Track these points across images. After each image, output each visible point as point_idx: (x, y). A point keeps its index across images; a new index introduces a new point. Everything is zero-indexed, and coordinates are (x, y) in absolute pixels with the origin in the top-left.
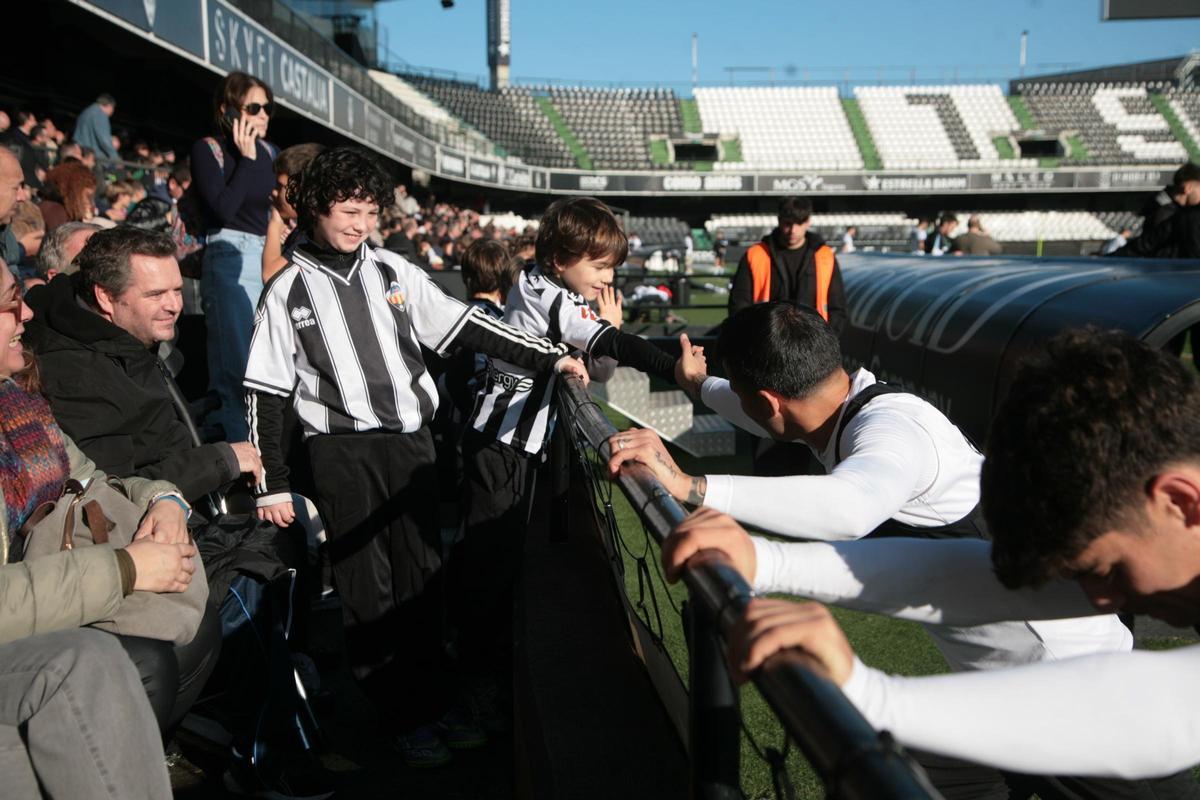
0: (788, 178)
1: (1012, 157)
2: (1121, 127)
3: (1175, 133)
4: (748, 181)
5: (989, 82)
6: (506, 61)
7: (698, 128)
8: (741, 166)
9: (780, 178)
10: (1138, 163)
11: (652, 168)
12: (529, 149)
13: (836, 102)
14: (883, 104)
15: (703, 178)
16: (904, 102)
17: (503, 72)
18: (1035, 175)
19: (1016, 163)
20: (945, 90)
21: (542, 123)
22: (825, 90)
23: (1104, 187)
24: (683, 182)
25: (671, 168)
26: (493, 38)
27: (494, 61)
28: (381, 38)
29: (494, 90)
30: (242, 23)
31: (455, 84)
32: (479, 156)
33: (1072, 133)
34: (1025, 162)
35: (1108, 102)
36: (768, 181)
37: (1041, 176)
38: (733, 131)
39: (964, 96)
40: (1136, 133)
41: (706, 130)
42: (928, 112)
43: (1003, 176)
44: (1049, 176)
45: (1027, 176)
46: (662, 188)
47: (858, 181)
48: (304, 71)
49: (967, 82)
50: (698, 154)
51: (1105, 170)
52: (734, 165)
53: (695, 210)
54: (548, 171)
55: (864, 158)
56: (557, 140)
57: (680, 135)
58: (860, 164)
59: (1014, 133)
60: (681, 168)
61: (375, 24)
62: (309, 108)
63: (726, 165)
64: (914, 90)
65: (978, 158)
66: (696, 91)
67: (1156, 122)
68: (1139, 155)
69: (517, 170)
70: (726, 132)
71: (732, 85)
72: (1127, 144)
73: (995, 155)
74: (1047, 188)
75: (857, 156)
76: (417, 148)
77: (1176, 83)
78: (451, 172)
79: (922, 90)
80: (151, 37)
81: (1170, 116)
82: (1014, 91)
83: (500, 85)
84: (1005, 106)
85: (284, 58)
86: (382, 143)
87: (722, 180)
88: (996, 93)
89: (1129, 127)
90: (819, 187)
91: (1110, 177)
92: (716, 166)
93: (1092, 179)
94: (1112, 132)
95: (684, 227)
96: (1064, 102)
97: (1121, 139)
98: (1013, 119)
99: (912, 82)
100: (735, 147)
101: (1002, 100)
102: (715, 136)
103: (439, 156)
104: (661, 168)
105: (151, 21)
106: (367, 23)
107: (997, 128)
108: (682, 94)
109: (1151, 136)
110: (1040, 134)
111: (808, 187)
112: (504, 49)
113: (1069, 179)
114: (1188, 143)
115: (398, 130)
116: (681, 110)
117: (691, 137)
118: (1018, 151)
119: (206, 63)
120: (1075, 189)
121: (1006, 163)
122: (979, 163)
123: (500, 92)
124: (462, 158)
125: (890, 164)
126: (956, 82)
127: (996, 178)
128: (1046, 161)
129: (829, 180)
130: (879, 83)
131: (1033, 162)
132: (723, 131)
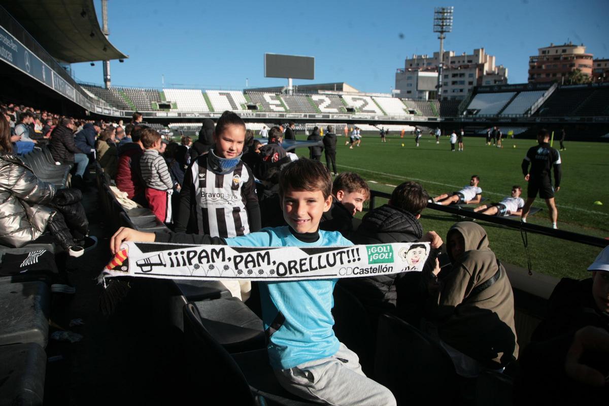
0: (190, 113)
1: (246, 109)
2: (270, 103)
3: (282, 105)
4: (179, 114)
5: (239, 90)
6: (109, 80)
7: (165, 100)
8: (177, 110)
9: (188, 114)
10: (274, 112)
11: (153, 110)
12: (119, 106)
13: (201, 94)
14: (213, 95)
15: (167, 113)
16: (219, 95)
17: (108, 83)
18: (251, 114)
19: (247, 111)
20: (229, 92)
21: (121, 98)
22: (198, 91)
23: (267, 117)
24: (161, 114)
25: (158, 110)
26: (105, 74)
27: (106, 80)
28: (72, 72)
29: (107, 88)
30: (59, 78)
31: (95, 86)
32: (106, 108)
33: (259, 104)
34: (249, 111)
35: (267, 96)
36: (185, 114)
37: (253, 114)
38: (174, 101)
39: (233, 94)
40: (274, 105)
41: (167, 100)
42: (225, 97)
43: (244, 114)
44: (254, 114)
45: (249, 114)
46: (156, 116)
47: (208, 114)
48: (69, 88)
49: (234, 90)
50: (165, 107)
51: (267, 113)
52: (175, 110)
53: (166, 122)
54: (124, 111)
55: (209, 108)
56: (126, 103)
57: (160, 102)
58: (208, 110)
59: (246, 103)
60: (161, 111)
61: (71, 70)
62: (71, 98)
63: (173, 110)
64: (221, 92)
65: (237, 109)
66: (164, 90)
67: (278, 102)
68: (275, 110)
69: (116, 111)
70: (173, 101)
71: (173, 88)
72: (272, 107)
73: (242, 109)
74: (254, 117)
75: (207, 108)
76: (91, 106)
77: (282, 93)
78: (99, 112)
79: (223, 92)
80: (45, 84)
81: (281, 101)
82: (245, 92)
83: (108, 87)
84: (243, 97)
85: (66, 86)
86: (84, 105)
87: (172, 114)
88: (241, 93)
89: (272, 103)
90: (198, 116)
91: (269, 115)
92: (171, 110)
93: (265, 115)
94: (268, 104)
95: (163, 126)
96: (255, 96)
97: (270, 106)
98: (245, 100)
99: (220, 90)
100: (175, 106)
101: (242, 95)
102: (170, 102)
103: (96, 108)
104: (155, 110)
105: (45, 80)
106: (69, 69)
107: (242, 102)
108: (160, 91)
109: (277, 106)
110: (252, 104)
111: (195, 116)
112: (109, 77)
113: (259, 115)
114: (285, 108)
115: (87, 102)
116: (159, 95)
117: (163, 102)
118: (247, 108)
119: (53, 89)
120: (261, 118)
121: (244, 111)
122: (238, 111)
123: (108, 89)
124: (101, 108)
125: (216, 110)
126: (231, 90)
127: (242, 114)
128: (254, 111)
129: (201, 114)
130: (212, 89)
131: (251, 111)
132: (172, 101)
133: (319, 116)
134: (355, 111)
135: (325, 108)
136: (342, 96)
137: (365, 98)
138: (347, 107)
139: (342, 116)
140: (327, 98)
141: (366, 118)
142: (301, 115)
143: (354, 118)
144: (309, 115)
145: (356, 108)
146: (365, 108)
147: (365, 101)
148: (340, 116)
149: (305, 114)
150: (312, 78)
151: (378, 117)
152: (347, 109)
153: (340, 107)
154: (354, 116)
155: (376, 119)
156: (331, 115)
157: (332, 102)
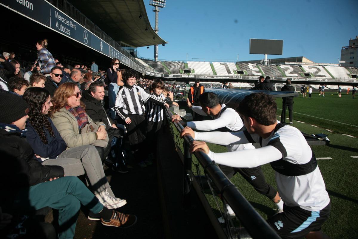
0: (202, 76)
1: (236, 74)
2: (252, 70)
3: (260, 71)
4: (195, 76)
5: (233, 62)
6: (157, 57)
7: (188, 68)
8: (194, 74)
9: (201, 76)
10: (255, 76)
11: (180, 74)
12: (160, 70)
13: (209, 64)
14: (216, 65)
15: (188, 76)
16: (220, 64)
17: (157, 58)
18: (239, 77)
19: (237, 75)
20: (226, 63)
21: (163, 66)
22: (208, 62)
23: (250, 79)
24: (185, 76)
25: (183, 74)
26: (155, 53)
27: (155, 57)
29: (155, 61)
30: (116, 51)
31: (149, 60)
32: (153, 71)
33: (245, 70)
34: (238, 75)
35: (250, 66)
36: (199, 76)
37: (241, 77)
38: (193, 68)
39: (229, 64)
40: (254, 71)
41: (189, 68)
42: (224, 66)
43: (235, 77)
44: (242, 77)
45: (238, 77)
46: (182, 77)
47: (213, 76)
48: (125, 58)
49: (229, 62)
50: (187, 72)
51: (250, 76)
52: (193, 74)
53: (187, 81)
54: (164, 74)
55: (214, 73)
56: (166, 69)
57: (185, 69)
58: (213, 74)
59: (236, 70)
60: (185, 74)
62: (126, 64)
63: (192, 74)
64: (221, 63)
65: (231, 74)
66: (187, 62)
67: (257, 70)
68: (255, 74)
69: (159, 74)
70: (192, 69)
71: (193, 61)
72: (253, 73)
73: (234, 73)
74: (241, 79)
75: (213, 73)
76: (143, 70)
77: (260, 64)
78: (148, 74)
79: (223, 63)
80: (102, 53)
81: (259, 69)
82: (237, 64)
83: (156, 60)
84: (235, 66)
85: (122, 56)
86: (137, 69)
87: (191, 76)
88: (234, 64)
89: (254, 70)
90: (207, 77)
92: (191, 74)
93: (248, 78)
94: (251, 71)
95: (185, 83)
96: (244, 66)
97: (252, 72)
98: (236, 68)
99: (221, 62)
101: (235, 65)
102: (190, 69)
103: (146, 71)
104: (182, 74)
105: (102, 51)
106: (135, 51)
107: (234, 69)
108: (185, 62)
109: (257, 72)
110: (240, 70)
111: (205, 77)
112: (157, 55)
113: (245, 77)
114: (262, 73)
115: (140, 67)
116: (184, 65)
117: (186, 69)
118: (237, 73)
119: (110, 57)
120: (246, 79)
121: (235, 75)
122: (231, 75)
123: (156, 61)
124: (150, 72)
125: (218, 74)
126: (228, 62)
127: (234, 77)
128: (241, 75)
129: (208, 76)
130: (216, 62)
131: (239, 75)
132: (192, 68)
133: (285, 79)
134: (310, 75)
135: (289, 73)
136: (302, 66)
137: (318, 67)
138: (305, 73)
139: (301, 79)
140: (291, 67)
141: (318, 80)
142: (273, 78)
143: (309, 80)
144: (278, 78)
145: (311, 73)
146: (319, 74)
147: (318, 69)
148: (299, 79)
149: (275, 77)
150: (281, 54)
151: (328, 80)
152: (305, 74)
153: (300, 72)
154: (310, 79)
155: (326, 81)
156: (293, 78)
157: (294, 70)
